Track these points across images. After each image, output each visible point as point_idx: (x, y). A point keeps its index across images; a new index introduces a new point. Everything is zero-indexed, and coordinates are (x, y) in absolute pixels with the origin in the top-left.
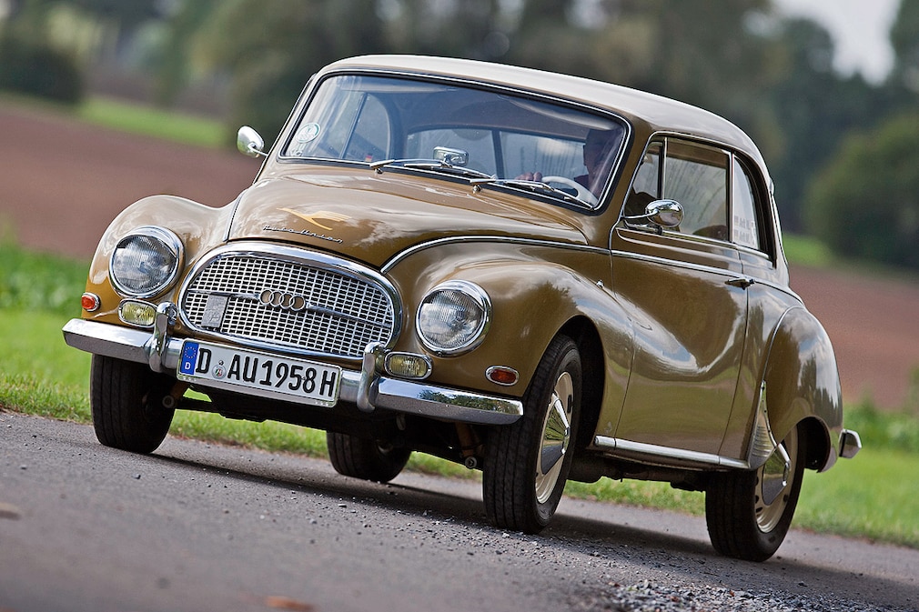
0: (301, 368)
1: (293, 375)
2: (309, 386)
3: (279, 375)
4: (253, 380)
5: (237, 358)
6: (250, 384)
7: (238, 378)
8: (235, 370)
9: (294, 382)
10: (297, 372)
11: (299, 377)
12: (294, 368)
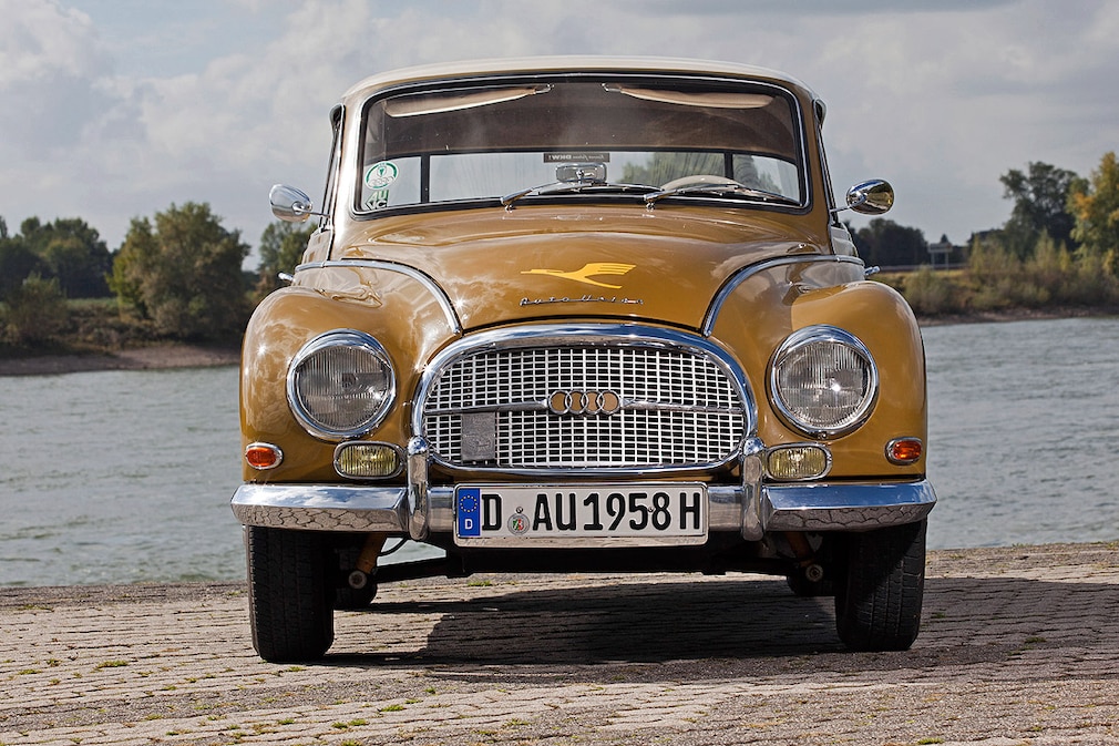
0: (644, 496)
1: (633, 509)
2: (661, 519)
3: (611, 513)
4: (572, 526)
5: (542, 499)
6: (568, 532)
7: (549, 527)
8: (542, 516)
9: (637, 517)
10: (638, 502)
11: (642, 508)
12: (633, 497)
